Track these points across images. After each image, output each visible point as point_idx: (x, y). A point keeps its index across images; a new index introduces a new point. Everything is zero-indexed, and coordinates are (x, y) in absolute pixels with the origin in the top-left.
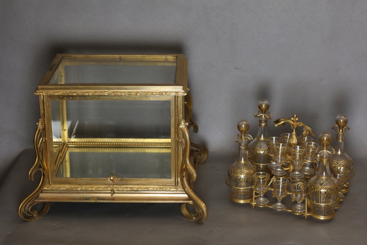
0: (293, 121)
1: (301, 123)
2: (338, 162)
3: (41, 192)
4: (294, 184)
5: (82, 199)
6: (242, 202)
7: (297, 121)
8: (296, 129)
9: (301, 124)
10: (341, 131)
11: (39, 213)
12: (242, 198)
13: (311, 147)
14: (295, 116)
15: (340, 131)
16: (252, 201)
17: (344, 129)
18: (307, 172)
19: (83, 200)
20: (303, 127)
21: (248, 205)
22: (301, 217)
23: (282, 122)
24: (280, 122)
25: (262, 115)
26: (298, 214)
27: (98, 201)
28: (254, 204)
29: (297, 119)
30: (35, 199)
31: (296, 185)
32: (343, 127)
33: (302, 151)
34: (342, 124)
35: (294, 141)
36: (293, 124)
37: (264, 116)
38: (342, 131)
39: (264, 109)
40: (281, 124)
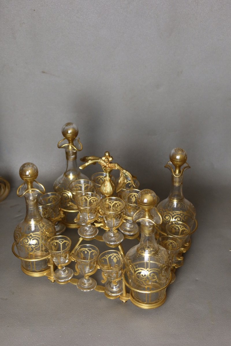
0: (104, 161)
1: (116, 165)
2: (173, 213)
4: (104, 258)
6: (36, 275)
7: (111, 163)
8: (110, 173)
9: (117, 167)
10: (177, 171)
12: (35, 270)
13: (134, 195)
14: (107, 154)
15: (175, 172)
16: (50, 274)
17: (182, 167)
18: (129, 231)
20: (118, 171)
21: (45, 279)
22: (118, 302)
23: (90, 162)
24: (87, 161)
25: (68, 146)
26: (112, 298)
28: (52, 278)
29: (110, 159)
31: (107, 259)
32: (180, 167)
33: (120, 205)
34: (179, 163)
35: (108, 188)
36: (105, 167)
37: (72, 147)
38: (180, 172)
39: (69, 137)
40: (88, 165)
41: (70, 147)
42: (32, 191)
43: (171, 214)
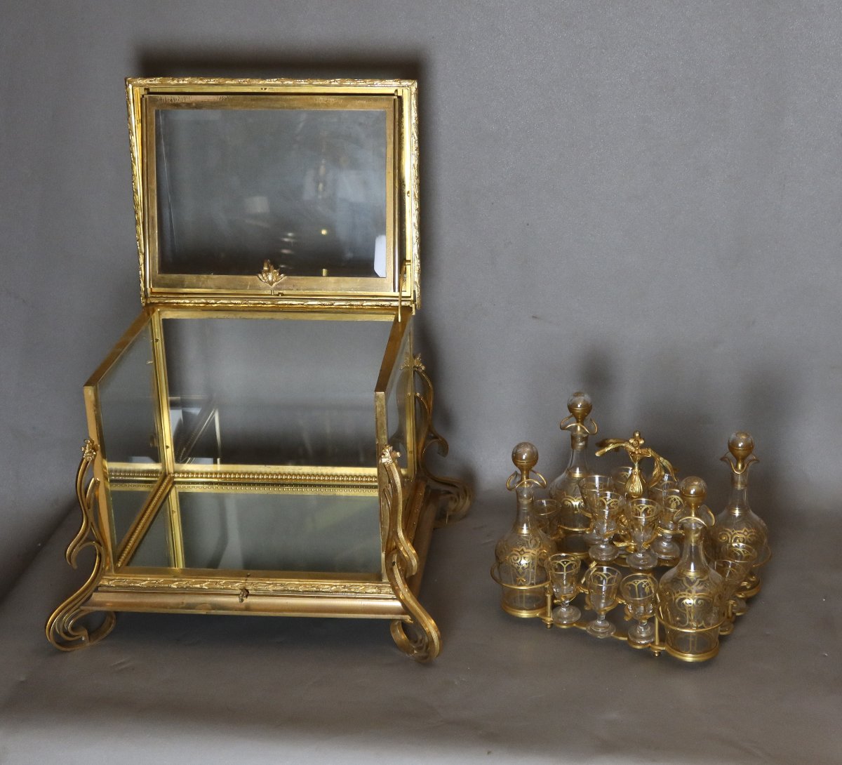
0: (632, 444)
1: (650, 450)
2: (733, 531)
3: (96, 590)
4: (632, 583)
5: (181, 606)
6: (525, 614)
7: (642, 447)
8: (640, 463)
9: (650, 454)
10: (740, 466)
11: (92, 634)
12: (524, 606)
13: (675, 499)
14: (637, 435)
15: (736, 467)
16: (545, 614)
17: (746, 460)
18: (666, 554)
19: (182, 608)
20: (652, 460)
21: (536, 623)
22: (646, 654)
23: (611, 447)
24: (607, 445)
25: (576, 426)
26: (639, 647)
27: (213, 612)
28: (549, 619)
29: (642, 442)
30: (83, 604)
31: (636, 586)
32: (743, 459)
33: (653, 510)
34: (741, 453)
35: (637, 486)
36: (634, 453)
37: (581, 427)
38: (743, 467)
39: (578, 414)
40: (608, 451)
41: (579, 429)
42: (528, 483)
43: (730, 533)
